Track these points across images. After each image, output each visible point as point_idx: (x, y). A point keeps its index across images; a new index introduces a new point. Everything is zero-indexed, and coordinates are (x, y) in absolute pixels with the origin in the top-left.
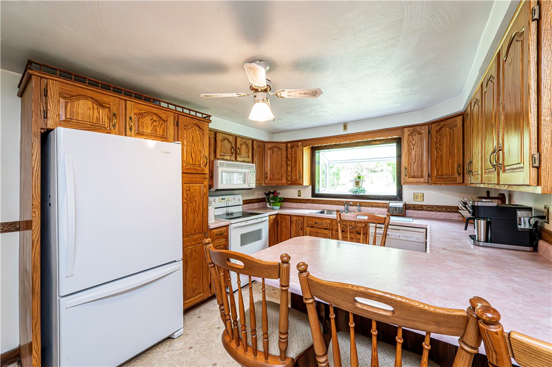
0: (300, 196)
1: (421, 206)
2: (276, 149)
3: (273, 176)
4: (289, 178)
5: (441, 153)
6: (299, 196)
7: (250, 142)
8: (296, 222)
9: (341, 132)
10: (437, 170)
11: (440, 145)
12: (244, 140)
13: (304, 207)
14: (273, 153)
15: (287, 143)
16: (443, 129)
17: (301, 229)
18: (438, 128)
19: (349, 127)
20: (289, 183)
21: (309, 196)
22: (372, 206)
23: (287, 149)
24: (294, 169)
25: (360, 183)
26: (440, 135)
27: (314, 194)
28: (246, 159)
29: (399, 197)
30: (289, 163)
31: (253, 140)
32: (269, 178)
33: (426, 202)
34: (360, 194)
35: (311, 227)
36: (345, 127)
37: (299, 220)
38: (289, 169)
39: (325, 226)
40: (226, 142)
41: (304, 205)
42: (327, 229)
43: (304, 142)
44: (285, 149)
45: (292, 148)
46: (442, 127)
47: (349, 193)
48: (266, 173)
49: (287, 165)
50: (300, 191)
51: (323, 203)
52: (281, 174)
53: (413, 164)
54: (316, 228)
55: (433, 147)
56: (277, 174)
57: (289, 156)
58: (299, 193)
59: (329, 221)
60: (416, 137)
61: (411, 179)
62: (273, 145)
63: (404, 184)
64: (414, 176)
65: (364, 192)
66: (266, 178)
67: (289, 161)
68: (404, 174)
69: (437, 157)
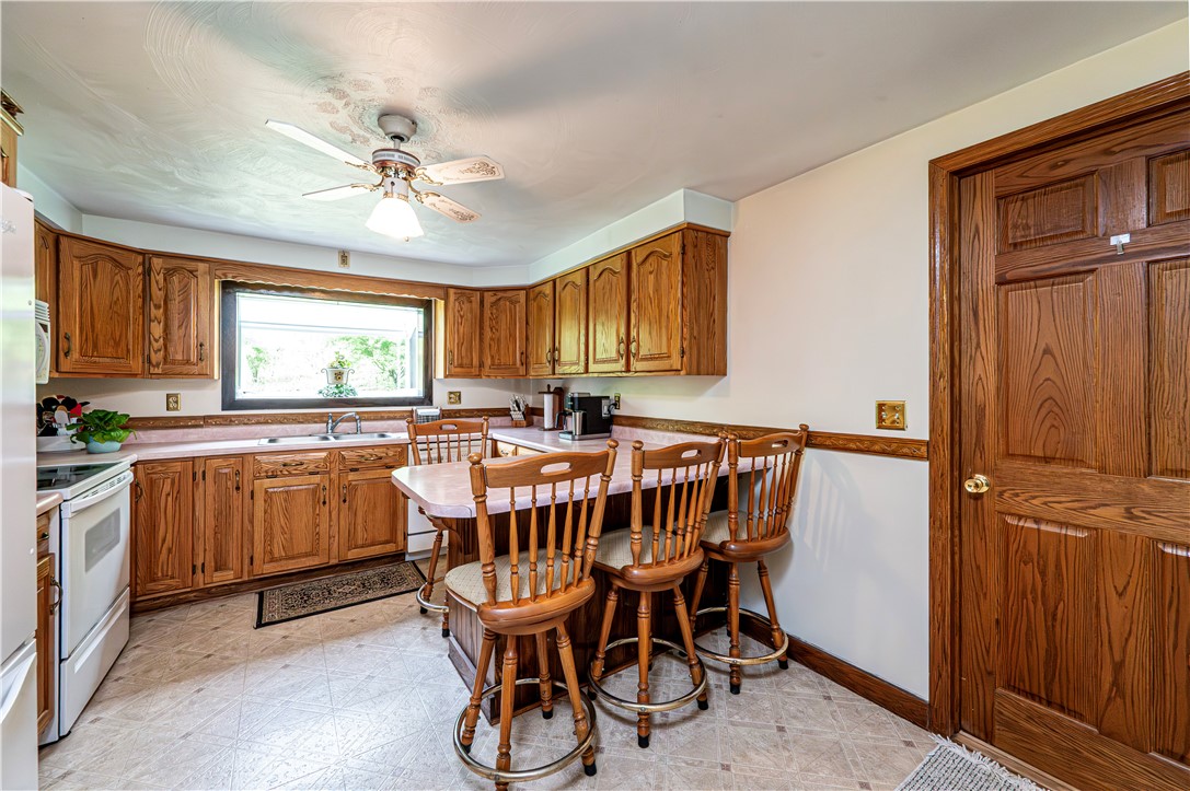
0: (176, 409)
1: (459, 411)
2: (109, 265)
3: (95, 346)
4: (155, 358)
5: (498, 334)
6: (170, 409)
9: (335, 267)
10: (492, 357)
11: (497, 323)
13: (194, 437)
14: (95, 276)
16: (502, 302)
17: (237, 488)
18: (494, 299)
19: (352, 260)
20: (156, 371)
21: (216, 409)
22: (382, 419)
23: (146, 273)
24: (177, 333)
25: (345, 376)
26: (497, 310)
27: (229, 402)
29: (427, 399)
30: (157, 313)
32: (75, 355)
33: (465, 405)
34: (349, 397)
35: (268, 477)
36: (344, 257)
37: (228, 467)
38: (157, 329)
39: (312, 467)
41: (196, 433)
42: (318, 473)
43: (217, 264)
44: (140, 270)
45: (169, 273)
46: (499, 299)
47: (321, 397)
48: (68, 338)
49: (147, 319)
50: (176, 395)
51: (258, 423)
52: (123, 344)
53: (460, 345)
54: (285, 476)
55: (487, 323)
56: (112, 343)
57: (158, 295)
58: (172, 401)
59: (324, 454)
60: (466, 306)
61: (459, 370)
62: (93, 249)
63: (446, 376)
64: (461, 366)
65: (354, 393)
66: (66, 354)
67: (157, 307)
68: (449, 362)
69: (492, 339)
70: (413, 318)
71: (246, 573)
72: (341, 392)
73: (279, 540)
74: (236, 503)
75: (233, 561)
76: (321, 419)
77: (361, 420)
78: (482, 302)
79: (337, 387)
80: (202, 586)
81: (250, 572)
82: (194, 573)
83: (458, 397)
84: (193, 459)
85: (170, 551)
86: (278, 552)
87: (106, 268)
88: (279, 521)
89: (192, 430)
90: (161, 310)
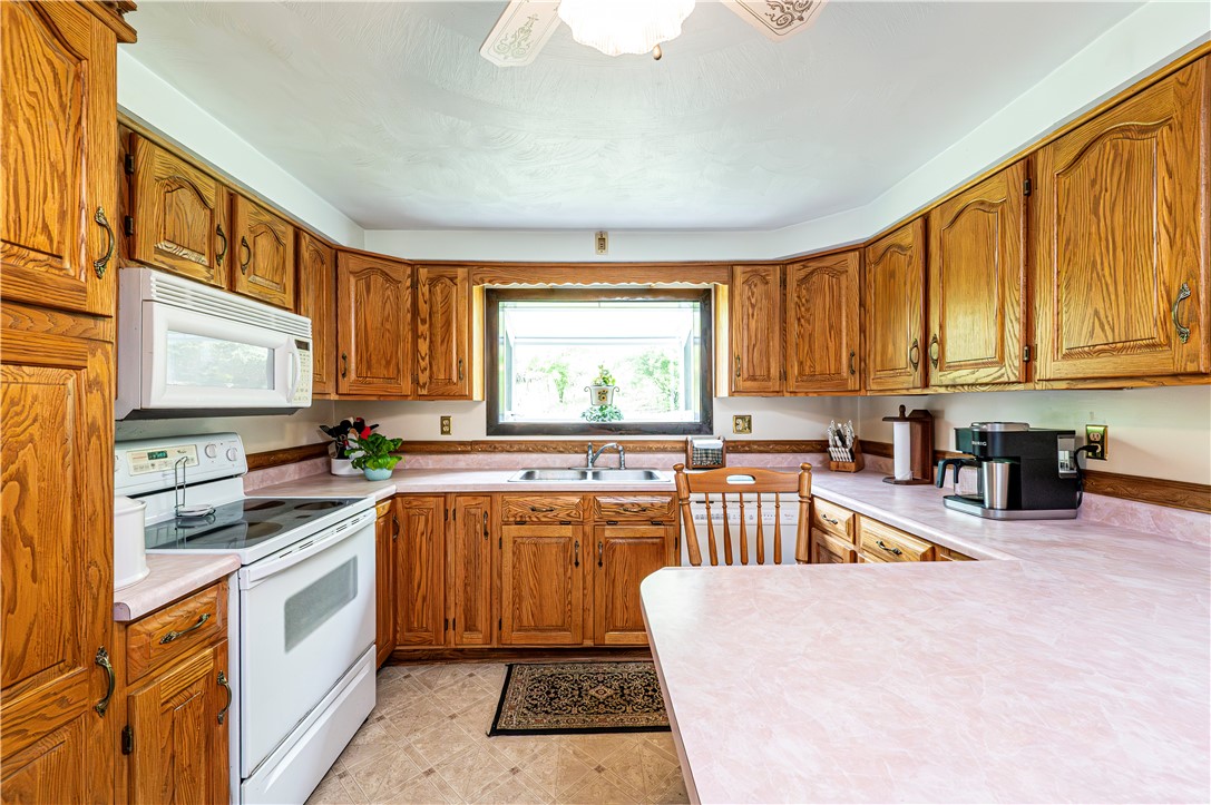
0: (448, 433)
1: (749, 443)
2: (380, 280)
3: (369, 367)
4: (423, 378)
5: (810, 328)
6: (443, 432)
7: (290, 231)
8: (467, 514)
9: (591, 254)
10: (801, 364)
11: (808, 310)
12: (267, 218)
13: (462, 465)
14: (368, 291)
15: (415, 265)
16: (815, 278)
17: (486, 534)
18: (803, 273)
19: (610, 243)
20: (425, 392)
21: (478, 432)
22: (650, 450)
23: (414, 286)
24: (440, 349)
25: (609, 396)
26: (808, 290)
27: (494, 427)
28: (277, 297)
30: (423, 328)
31: (298, 231)
32: (353, 376)
33: (757, 434)
34: (613, 421)
35: (517, 523)
36: (602, 242)
37: (477, 506)
38: (424, 347)
39: (562, 516)
40: (186, 196)
41: (463, 460)
42: (569, 523)
43: (476, 268)
44: (408, 283)
45: (433, 282)
46: (812, 273)
47: (584, 421)
48: (344, 358)
49: (416, 336)
50: (448, 418)
51: (520, 451)
52: (394, 362)
53: (751, 348)
54: (533, 523)
55: (791, 314)
56: (383, 362)
57: (424, 308)
58: (445, 424)
59: (576, 500)
60: (759, 290)
61: (749, 384)
62: (368, 263)
63: (732, 394)
64: (753, 378)
65: (619, 417)
66: (344, 375)
67: (424, 321)
68: (735, 372)
69: (800, 335)
70: (686, 316)
71: (495, 640)
72: (605, 416)
73: (527, 605)
74: (485, 552)
75: (482, 623)
76: (582, 448)
77: (625, 450)
78: (784, 283)
79: (601, 409)
80: (453, 646)
81: (500, 639)
82: (446, 629)
83: (746, 422)
84: (445, 495)
85: (424, 599)
86: (527, 620)
87: (378, 280)
88: (529, 581)
89: (461, 457)
90: (427, 325)
